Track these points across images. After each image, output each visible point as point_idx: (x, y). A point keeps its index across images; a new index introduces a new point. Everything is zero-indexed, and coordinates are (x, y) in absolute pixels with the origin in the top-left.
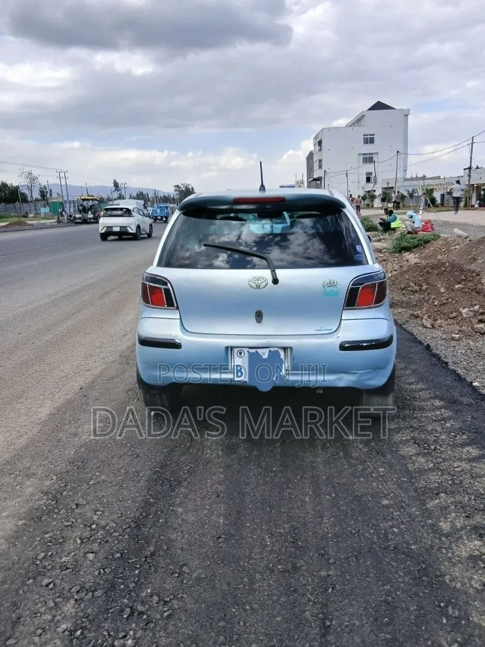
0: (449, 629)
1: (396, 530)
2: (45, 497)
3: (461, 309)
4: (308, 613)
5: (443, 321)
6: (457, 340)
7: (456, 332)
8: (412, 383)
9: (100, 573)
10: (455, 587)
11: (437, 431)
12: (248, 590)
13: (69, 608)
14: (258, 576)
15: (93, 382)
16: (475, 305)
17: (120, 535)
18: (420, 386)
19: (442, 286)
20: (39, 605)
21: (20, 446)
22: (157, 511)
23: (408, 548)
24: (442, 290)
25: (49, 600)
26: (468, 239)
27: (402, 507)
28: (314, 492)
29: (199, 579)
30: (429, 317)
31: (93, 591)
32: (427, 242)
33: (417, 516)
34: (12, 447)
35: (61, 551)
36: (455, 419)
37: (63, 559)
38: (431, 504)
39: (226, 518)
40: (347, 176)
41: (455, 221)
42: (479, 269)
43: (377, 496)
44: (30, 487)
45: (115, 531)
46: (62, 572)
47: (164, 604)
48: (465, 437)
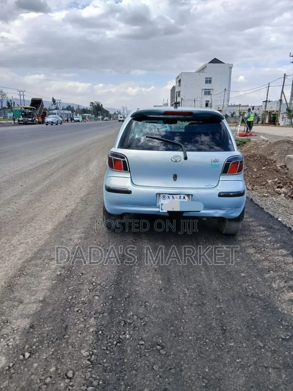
0: (284, 330)
1: (251, 287)
2: (63, 270)
3: (268, 180)
4: (214, 323)
5: (258, 186)
6: (266, 197)
7: (266, 192)
8: (247, 218)
9: (103, 305)
10: (284, 313)
11: (263, 242)
12: (182, 313)
13: (92, 321)
14: (185, 307)
15: (72, 213)
16: (276, 178)
17: (109, 288)
18: (250, 220)
19: (255, 168)
20: (76, 320)
21: (41, 244)
22: (125, 277)
23: (258, 296)
24: (255, 170)
25: (80, 318)
26: (268, 142)
27: (252, 277)
28: (205, 269)
29: (155, 308)
30: (250, 184)
31: (103, 314)
32: (245, 143)
33: (260, 281)
34: (37, 245)
35: (80, 295)
36: (272, 236)
37: (83, 299)
38: (267, 276)
39: (162, 281)
40: (195, 102)
41: (259, 131)
42: (275, 159)
43: (238, 272)
44: (54, 265)
45: (106, 286)
46: (84, 305)
47: (141, 319)
48: (279, 245)
